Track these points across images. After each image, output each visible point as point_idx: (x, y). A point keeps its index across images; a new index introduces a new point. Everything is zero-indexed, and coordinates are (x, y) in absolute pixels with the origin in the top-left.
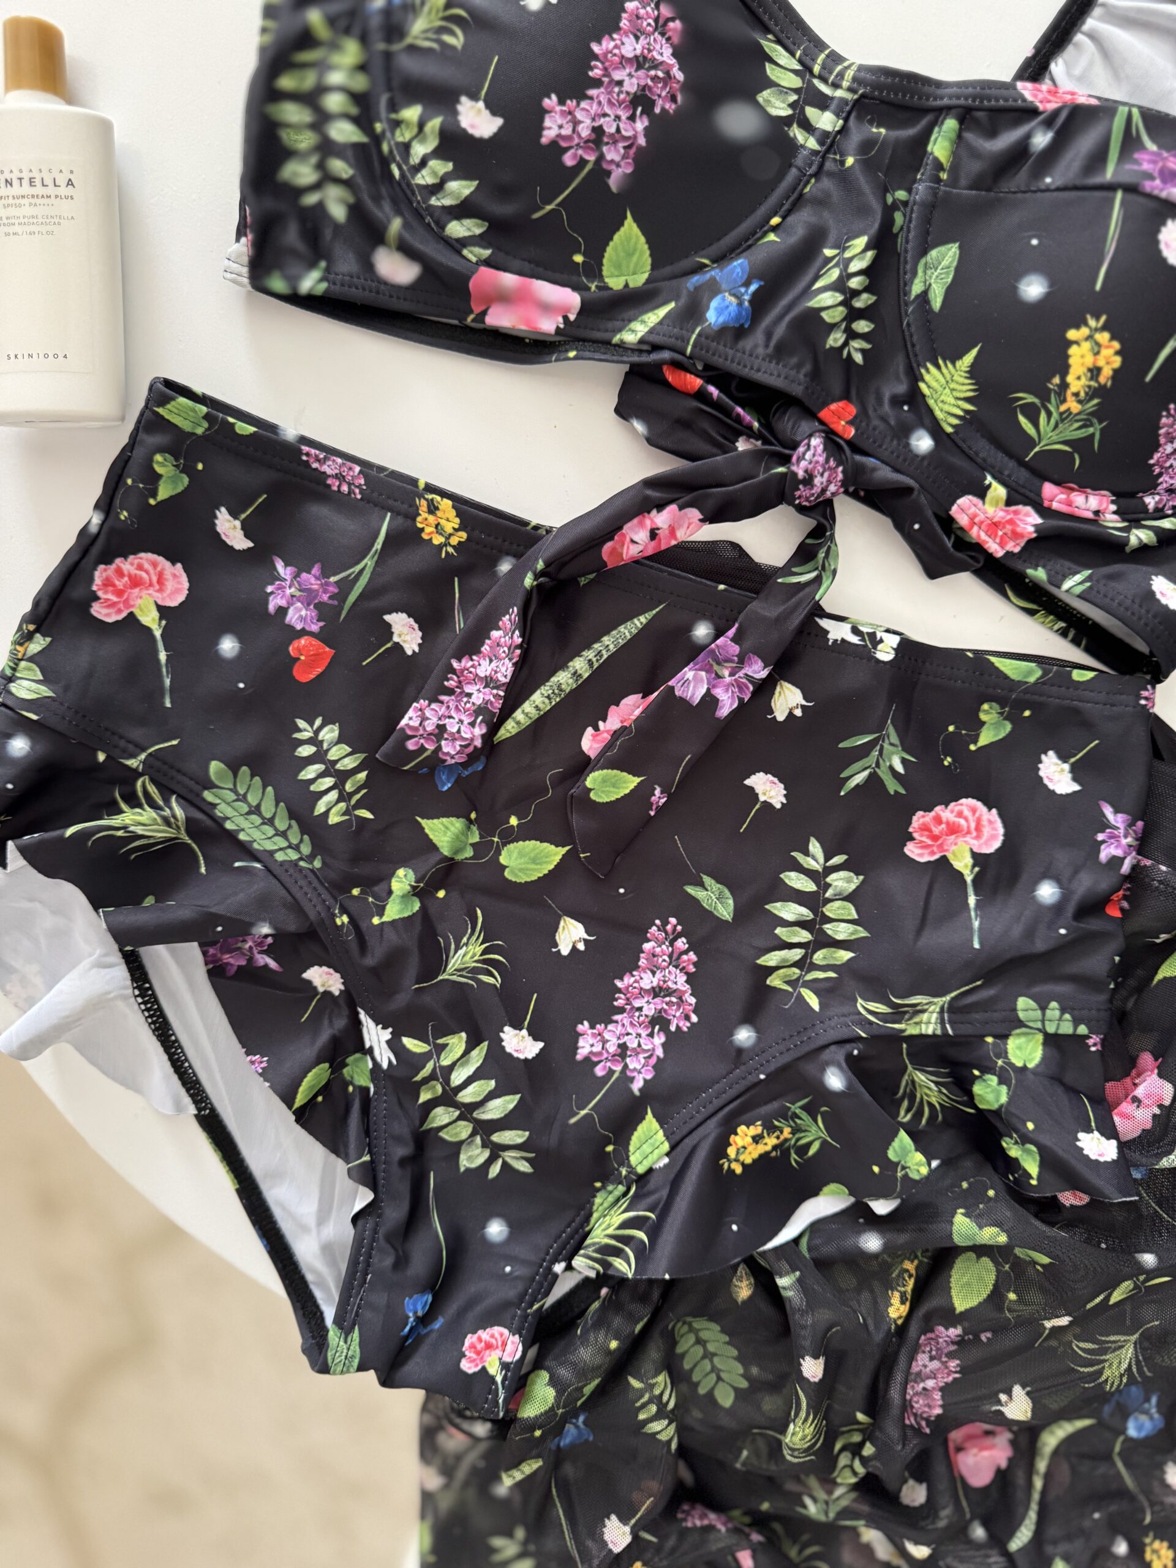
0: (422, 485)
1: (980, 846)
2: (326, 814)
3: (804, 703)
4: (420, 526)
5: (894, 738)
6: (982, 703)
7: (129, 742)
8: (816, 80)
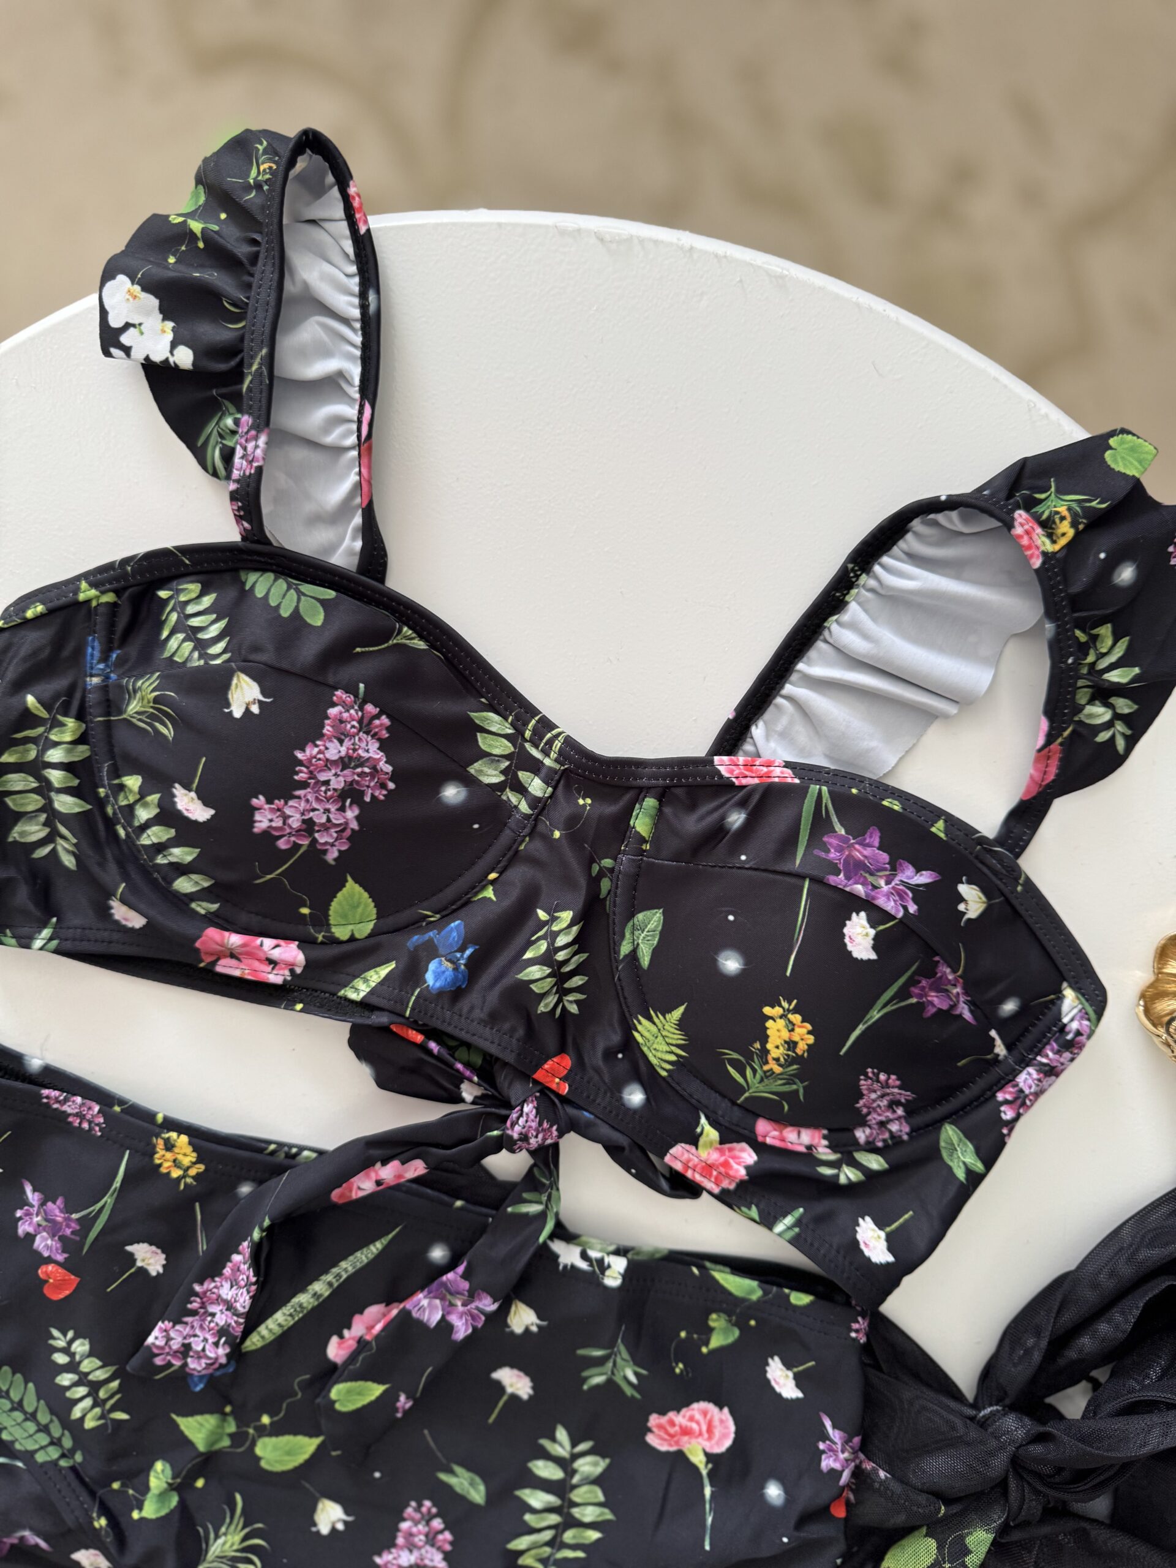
0: (160, 1118)
1: (712, 1447)
2: (83, 1418)
3: (539, 1322)
4: (157, 1162)
5: (625, 1354)
6: (710, 1314)
8: (527, 745)
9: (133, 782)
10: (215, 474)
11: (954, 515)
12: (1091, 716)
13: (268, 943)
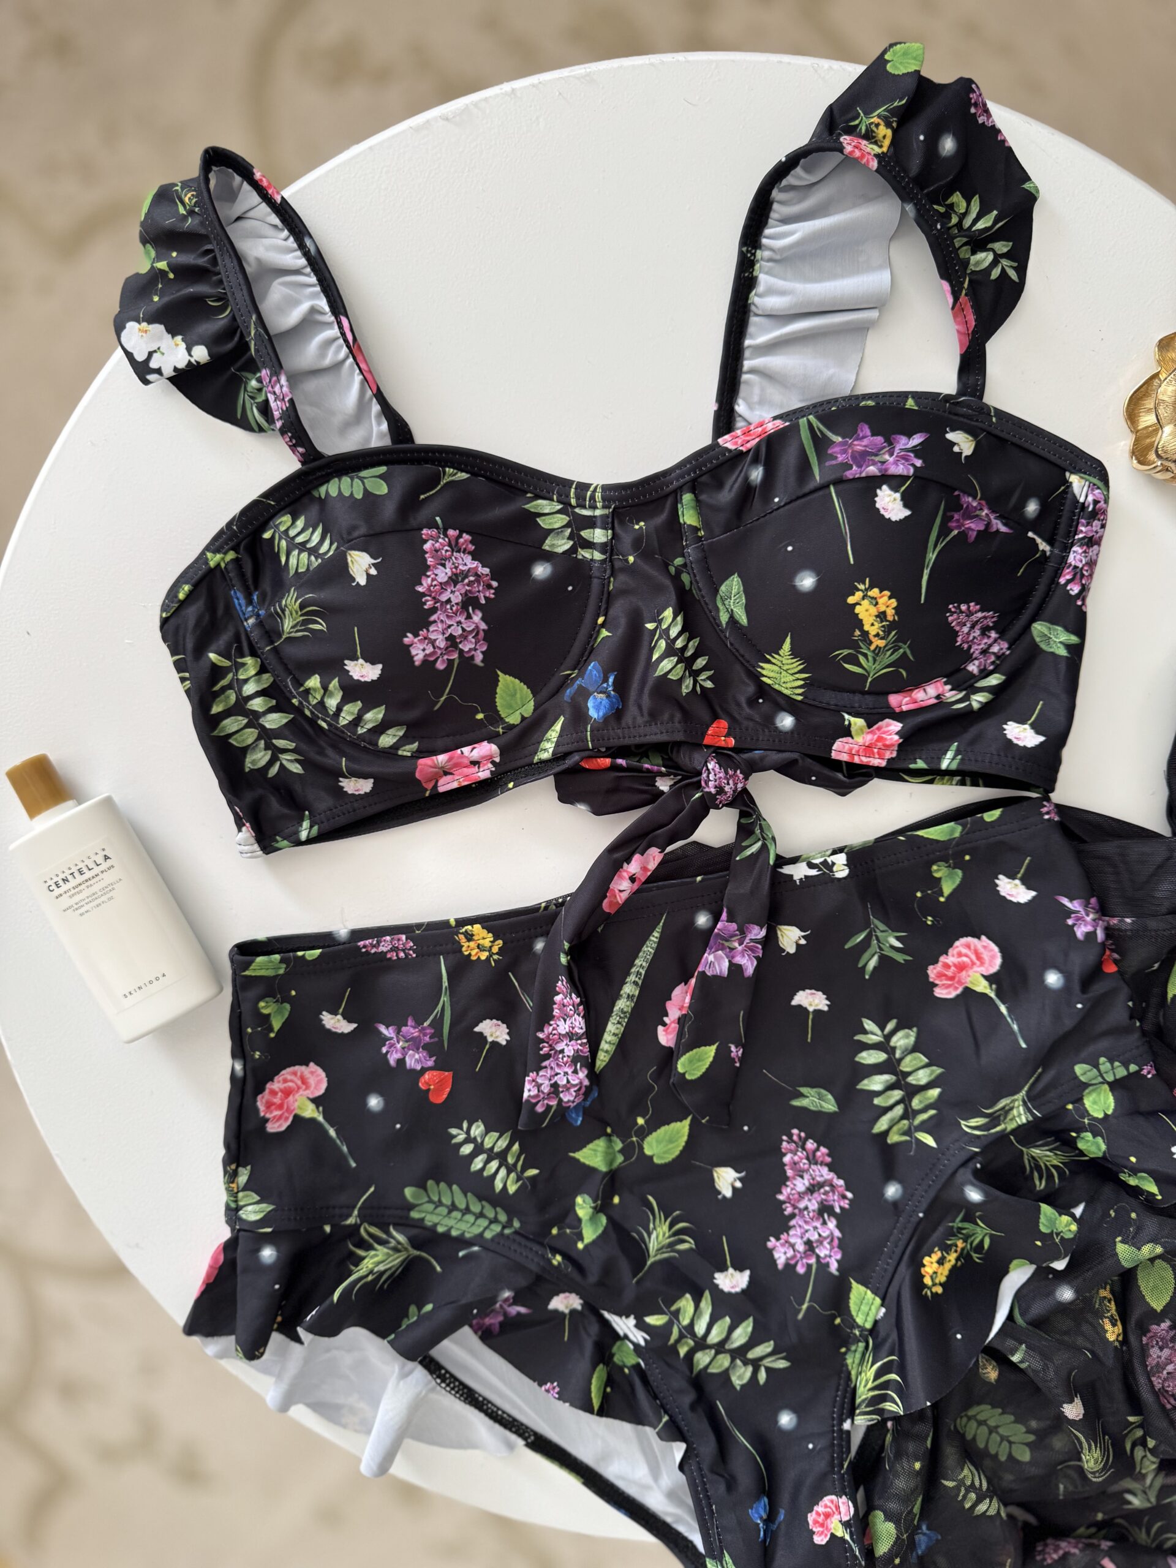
0: (453, 923)
1: (987, 970)
2: (505, 1187)
3: (803, 934)
4: (466, 953)
5: (882, 927)
6: (931, 867)
7: (341, 1207)
8: (577, 510)
9: (314, 682)
10: (261, 430)
11: (798, 170)
12: (978, 263)
13: (466, 750)
